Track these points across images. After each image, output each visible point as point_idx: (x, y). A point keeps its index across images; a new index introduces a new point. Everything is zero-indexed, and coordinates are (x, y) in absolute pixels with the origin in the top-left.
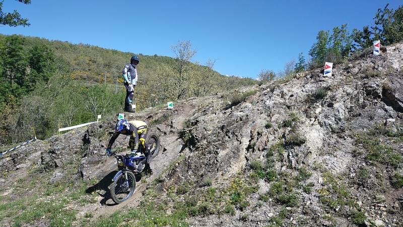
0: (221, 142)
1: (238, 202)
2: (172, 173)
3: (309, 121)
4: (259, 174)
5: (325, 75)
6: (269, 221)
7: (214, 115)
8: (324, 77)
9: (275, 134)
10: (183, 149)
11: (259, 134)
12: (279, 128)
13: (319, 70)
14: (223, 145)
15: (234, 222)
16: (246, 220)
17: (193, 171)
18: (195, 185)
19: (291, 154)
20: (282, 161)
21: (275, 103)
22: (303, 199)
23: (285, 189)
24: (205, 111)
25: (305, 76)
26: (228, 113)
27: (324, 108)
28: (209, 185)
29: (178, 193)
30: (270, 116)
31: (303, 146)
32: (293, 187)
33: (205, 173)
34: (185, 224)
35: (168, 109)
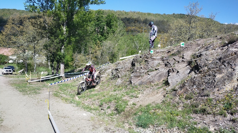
0: (218, 69)
1: (229, 109)
2: (183, 86)
7: (214, 50)
10: (190, 72)
14: (220, 71)
15: (225, 121)
16: (235, 122)
17: (196, 86)
18: (198, 95)
24: (207, 48)
26: (225, 49)
28: (208, 96)
29: (186, 98)
33: (205, 88)
34: (190, 117)
35: (181, 47)
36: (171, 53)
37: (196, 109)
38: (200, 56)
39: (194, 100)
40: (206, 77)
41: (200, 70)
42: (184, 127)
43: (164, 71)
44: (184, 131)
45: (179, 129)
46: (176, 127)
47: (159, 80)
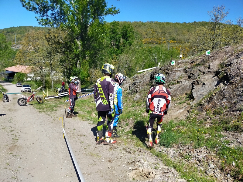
2: (210, 100)
10: (218, 84)
17: (227, 100)
18: (228, 109)
24: (237, 55)
29: (215, 113)
33: (237, 102)
34: (220, 136)
35: (206, 56)
36: (195, 63)
37: (227, 125)
38: (229, 65)
39: (224, 116)
40: (238, 88)
41: (230, 81)
42: (213, 147)
43: (188, 83)
44: (214, 151)
45: (208, 149)
46: (205, 146)
47: (182, 94)
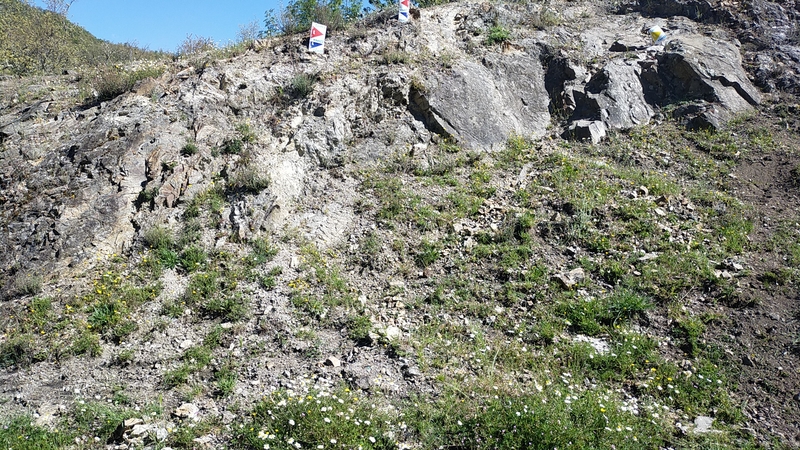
0: (66, 187)
1: (108, 323)
3: (278, 143)
4: (164, 258)
5: (311, 50)
6: (181, 359)
7: (52, 120)
8: (309, 53)
9: (203, 169)
11: (165, 168)
12: (214, 155)
13: (299, 38)
14: (74, 196)
16: (127, 364)
19: (237, 212)
20: (218, 227)
21: (205, 100)
22: (257, 302)
23: (222, 285)
25: (273, 48)
26: (90, 118)
27: (307, 118)
28: (31, 292)
30: (193, 128)
31: (263, 194)
32: (239, 279)
